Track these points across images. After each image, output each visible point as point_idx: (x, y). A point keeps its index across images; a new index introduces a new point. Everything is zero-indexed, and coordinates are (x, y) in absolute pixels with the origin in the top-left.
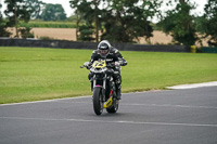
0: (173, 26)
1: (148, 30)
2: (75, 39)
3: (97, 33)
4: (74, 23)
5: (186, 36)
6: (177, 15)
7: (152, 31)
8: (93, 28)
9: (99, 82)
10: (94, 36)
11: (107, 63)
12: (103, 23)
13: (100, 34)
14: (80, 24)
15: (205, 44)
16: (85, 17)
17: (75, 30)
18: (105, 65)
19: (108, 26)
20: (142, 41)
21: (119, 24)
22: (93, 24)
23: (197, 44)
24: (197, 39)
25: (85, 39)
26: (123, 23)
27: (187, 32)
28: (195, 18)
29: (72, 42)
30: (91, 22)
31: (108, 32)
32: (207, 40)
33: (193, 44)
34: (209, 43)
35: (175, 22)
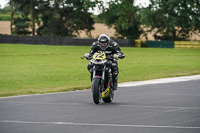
0: (117, 18)
1: (88, 22)
2: (9, 33)
3: (33, 26)
4: (9, 15)
5: (130, 29)
6: (120, 6)
7: (93, 23)
8: (29, 20)
9: (99, 73)
10: (30, 30)
11: (107, 55)
12: (40, 15)
13: (37, 27)
14: (15, 17)
15: (151, 37)
16: (21, 9)
17: (9, 23)
18: (104, 57)
19: (45, 19)
20: (83, 34)
21: (58, 16)
22: (29, 16)
23: (142, 38)
24: (142, 32)
25: (20, 33)
26: (62, 16)
27: (131, 24)
28: (139, 10)
29: (6, 36)
30: (27, 14)
31: (45, 25)
32: (153, 33)
33: (138, 37)
34: (155, 36)
35: (118, 14)
